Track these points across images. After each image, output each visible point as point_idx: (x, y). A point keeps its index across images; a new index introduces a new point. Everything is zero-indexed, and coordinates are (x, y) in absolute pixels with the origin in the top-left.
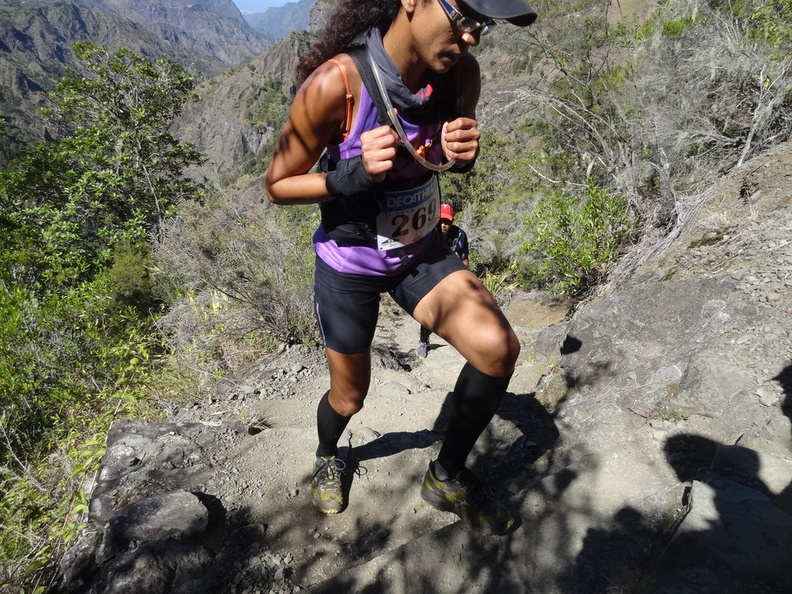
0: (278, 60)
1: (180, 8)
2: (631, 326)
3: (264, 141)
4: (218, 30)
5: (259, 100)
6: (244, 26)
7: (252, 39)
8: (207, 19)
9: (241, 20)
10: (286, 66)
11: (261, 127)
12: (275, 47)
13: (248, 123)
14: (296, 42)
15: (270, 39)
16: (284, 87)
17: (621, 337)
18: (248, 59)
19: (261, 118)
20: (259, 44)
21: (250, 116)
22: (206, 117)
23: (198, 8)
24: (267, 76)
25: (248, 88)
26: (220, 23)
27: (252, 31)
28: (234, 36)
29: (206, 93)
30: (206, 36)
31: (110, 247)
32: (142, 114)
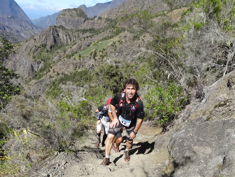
0: (45, 36)
1: (6, 17)
2: (198, 140)
3: (40, 67)
4: (21, 26)
5: (38, 51)
6: (31, 24)
8: (16, 21)
9: (30, 22)
10: (48, 38)
11: (39, 61)
12: (43, 32)
13: (34, 60)
14: (51, 30)
15: (41, 29)
16: (47, 47)
17: (195, 145)
19: (39, 58)
20: (37, 31)
21: (34, 57)
22: (17, 58)
23: (12, 17)
24: (41, 42)
25: (33, 47)
26: (22, 23)
27: (34, 26)
28: (27, 28)
29: (16, 49)
30: (16, 28)
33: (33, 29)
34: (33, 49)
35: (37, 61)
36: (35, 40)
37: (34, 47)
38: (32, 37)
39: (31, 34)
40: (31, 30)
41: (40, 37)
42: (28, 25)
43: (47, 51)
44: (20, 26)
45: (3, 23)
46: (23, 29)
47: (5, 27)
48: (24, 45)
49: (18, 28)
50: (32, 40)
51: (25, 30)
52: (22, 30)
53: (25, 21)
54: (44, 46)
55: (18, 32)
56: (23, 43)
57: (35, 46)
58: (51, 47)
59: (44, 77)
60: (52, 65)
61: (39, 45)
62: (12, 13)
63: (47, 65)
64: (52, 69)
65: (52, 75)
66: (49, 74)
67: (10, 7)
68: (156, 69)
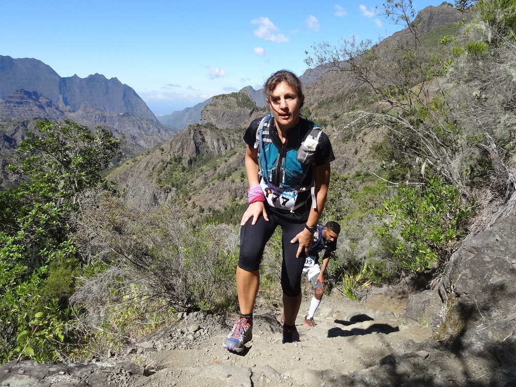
0: (180, 143)
1: (116, 115)
4: (139, 127)
5: (166, 170)
6: (157, 124)
7: (162, 132)
10: (185, 147)
11: (168, 188)
12: (178, 135)
13: (158, 186)
14: (192, 131)
15: (174, 131)
19: (167, 182)
21: (160, 181)
22: (129, 184)
23: (127, 115)
24: (172, 154)
25: (159, 163)
26: (141, 123)
28: (150, 131)
29: (129, 168)
30: (131, 132)
31: (48, 264)
32: (80, 159)
33: (159, 132)
34: (158, 166)
35: (165, 187)
36: (163, 150)
37: (161, 163)
38: (157, 146)
39: (155, 141)
40: (157, 135)
41: (171, 144)
42: (151, 126)
43: (184, 169)
44: (137, 128)
45: (109, 126)
46: (143, 133)
47: (113, 131)
48: (143, 160)
49: (135, 131)
50: (158, 152)
51: (146, 134)
52: (141, 135)
53: (147, 120)
54: (179, 160)
55: (134, 138)
56: (141, 156)
57: (162, 161)
58: (190, 162)
61: (169, 160)
62: (127, 107)
64: (191, 201)
67: (124, 99)
68: (394, 161)
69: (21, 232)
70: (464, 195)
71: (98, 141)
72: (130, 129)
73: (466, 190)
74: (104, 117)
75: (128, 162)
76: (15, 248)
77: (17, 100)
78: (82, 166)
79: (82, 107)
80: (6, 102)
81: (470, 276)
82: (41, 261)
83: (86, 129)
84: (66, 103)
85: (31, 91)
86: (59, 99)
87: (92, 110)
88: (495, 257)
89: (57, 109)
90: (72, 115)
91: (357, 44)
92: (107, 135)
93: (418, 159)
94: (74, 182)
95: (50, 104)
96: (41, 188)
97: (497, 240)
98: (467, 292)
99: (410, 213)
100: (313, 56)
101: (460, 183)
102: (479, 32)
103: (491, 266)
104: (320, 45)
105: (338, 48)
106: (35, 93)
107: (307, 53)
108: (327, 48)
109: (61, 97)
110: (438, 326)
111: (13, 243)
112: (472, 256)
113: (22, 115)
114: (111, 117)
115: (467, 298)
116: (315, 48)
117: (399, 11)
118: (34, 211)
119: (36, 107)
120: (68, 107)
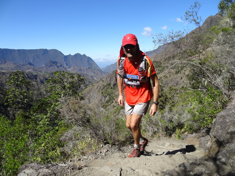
0: (110, 78)
1: (85, 69)
3: (106, 99)
4: (94, 73)
5: (105, 89)
7: (103, 74)
8: (91, 70)
9: (100, 70)
10: (112, 79)
11: (106, 96)
12: (109, 75)
13: (102, 95)
14: (114, 73)
15: (107, 73)
16: (111, 85)
18: (102, 79)
19: (105, 93)
20: (105, 75)
21: (102, 93)
22: (91, 95)
23: (89, 68)
24: (107, 82)
26: (95, 71)
27: (103, 72)
28: (98, 74)
29: (91, 88)
31: (59, 126)
32: (68, 86)
34: (102, 87)
35: (104, 95)
36: (103, 81)
37: (103, 86)
39: (100, 78)
40: (101, 75)
41: (106, 79)
42: (98, 72)
43: (111, 88)
45: (83, 73)
48: (96, 85)
49: (92, 74)
50: (101, 82)
52: (95, 76)
53: (97, 70)
54: (109, 84)
55: (92, 77)
56: (95, 84)
57: (103, 85)
58: (114, 85)
59: (109, 107)
60: (114, 98)
61: (106, 85)
62: (89, 65)
63: (111, 98)
64: (115, 100)
65: (115, 105)
66: (113, 104)
67: (88, 62)
68: (194, 81)
69: (49, 114)
70: (225, 94)
71: (76, 78)
72: (91, 74)
73: (227, 92)
74: (81, 69)
75: (90, 86)
76: (46, 120)
77: (49, 65)
78: (70, 88)
79: (73, 66)
80: (46, 66)
81: (220, 128)
82: (56, 125)
83: (71, 74)
84: (67, 65)
85: (54, 61)
86: (64, 64)
87: (76, 67)
88: (231, 120)
89: (64, 67)
90: (69, 69)
91: (174, 33)
92: (79, 76)
93: (203, 79)
94: (67, 94)
95: (61, 66)
96: (56, 97)
97: (233, 112)
98: (219, 136)
99: (201, 102)
100: (156, 39)
101: (223, 89)
102: (227, 23)
103: (229, 124)
104: (159, 35)
105: (166, 35)
106: (56, 62)
107: (153, 38)
108: (162, 35)
109: (65, 63)
110: (207, 151)
111: (46, 118)
112: (222, 119)
113: (51, 70)
114: (83, 69)
115: (219, 138)
116: (157, 36)
117: (192, 18)
118: (53, 106)
119: (56, 67)
120: (68, 67)
